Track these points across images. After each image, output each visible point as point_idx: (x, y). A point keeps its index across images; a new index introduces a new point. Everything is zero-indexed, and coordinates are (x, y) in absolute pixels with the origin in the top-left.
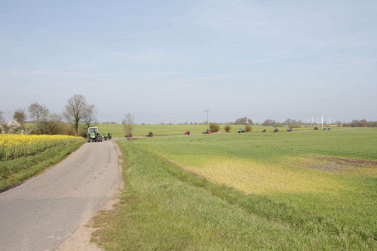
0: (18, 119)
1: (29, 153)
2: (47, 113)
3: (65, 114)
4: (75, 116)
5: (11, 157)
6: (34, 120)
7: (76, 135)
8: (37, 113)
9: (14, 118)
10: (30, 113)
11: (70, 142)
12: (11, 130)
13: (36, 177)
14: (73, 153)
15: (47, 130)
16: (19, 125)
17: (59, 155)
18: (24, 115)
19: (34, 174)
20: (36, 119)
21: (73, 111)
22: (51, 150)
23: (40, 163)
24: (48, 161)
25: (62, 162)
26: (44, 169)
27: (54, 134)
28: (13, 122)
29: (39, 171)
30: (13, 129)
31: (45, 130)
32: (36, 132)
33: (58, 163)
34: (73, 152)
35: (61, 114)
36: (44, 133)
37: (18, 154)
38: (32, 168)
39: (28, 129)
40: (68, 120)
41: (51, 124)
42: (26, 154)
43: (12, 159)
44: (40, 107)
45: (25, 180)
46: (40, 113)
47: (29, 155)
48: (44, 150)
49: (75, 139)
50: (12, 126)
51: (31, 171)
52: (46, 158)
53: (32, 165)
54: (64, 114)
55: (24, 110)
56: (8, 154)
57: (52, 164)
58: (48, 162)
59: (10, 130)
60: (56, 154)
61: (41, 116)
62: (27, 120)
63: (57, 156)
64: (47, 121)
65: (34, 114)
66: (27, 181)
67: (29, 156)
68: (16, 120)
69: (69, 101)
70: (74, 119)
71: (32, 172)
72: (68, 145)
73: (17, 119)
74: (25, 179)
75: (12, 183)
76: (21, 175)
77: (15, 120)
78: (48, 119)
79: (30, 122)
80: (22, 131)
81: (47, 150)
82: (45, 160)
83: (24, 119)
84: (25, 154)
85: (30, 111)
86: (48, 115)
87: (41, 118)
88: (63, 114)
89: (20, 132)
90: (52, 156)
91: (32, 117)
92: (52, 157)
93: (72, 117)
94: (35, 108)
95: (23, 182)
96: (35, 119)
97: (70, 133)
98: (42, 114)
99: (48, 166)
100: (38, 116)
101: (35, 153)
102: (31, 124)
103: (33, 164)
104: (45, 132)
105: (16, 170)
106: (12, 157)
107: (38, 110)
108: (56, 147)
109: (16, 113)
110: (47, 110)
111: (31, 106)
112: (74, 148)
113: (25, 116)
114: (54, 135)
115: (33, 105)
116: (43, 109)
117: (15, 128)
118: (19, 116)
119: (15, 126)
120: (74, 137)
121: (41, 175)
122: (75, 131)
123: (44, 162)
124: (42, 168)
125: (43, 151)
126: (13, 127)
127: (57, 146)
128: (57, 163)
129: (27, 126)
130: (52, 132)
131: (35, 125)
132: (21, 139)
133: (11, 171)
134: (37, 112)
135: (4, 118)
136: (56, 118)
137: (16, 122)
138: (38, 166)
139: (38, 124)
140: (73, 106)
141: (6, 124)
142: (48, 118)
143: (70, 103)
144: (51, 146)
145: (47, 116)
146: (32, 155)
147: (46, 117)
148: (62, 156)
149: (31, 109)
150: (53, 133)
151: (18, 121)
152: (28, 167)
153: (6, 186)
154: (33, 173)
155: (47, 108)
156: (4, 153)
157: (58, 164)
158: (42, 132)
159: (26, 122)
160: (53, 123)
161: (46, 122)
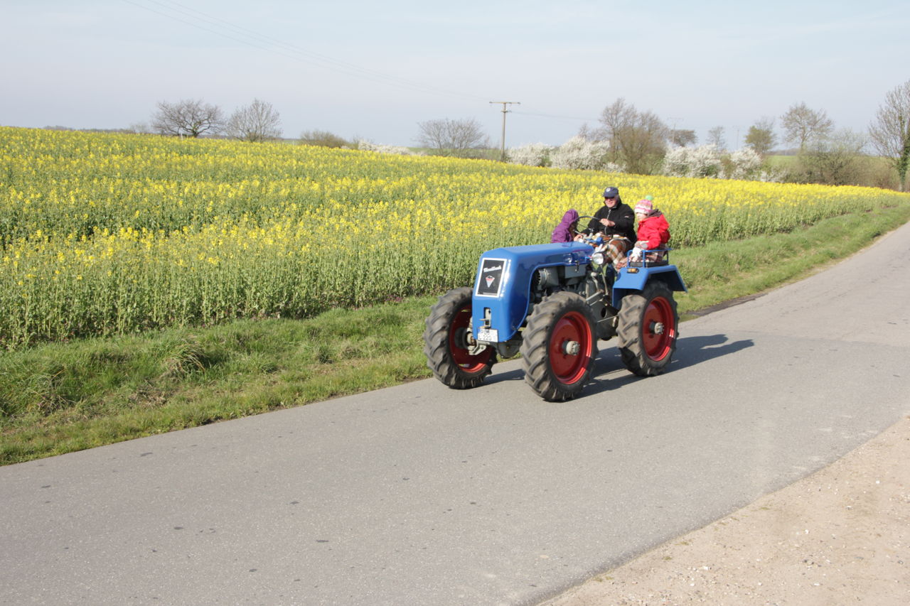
0: (757, 145)
1: (778, 228)
2: (827, 131)
3: (876, 133)
4: (902, 138)
5: (737, 233)
6: (793, 147)
7: (900, 188)
8: (802, 130)
9: (746, 142)
10: (786, 129)
11: (883, 206)
12: (739, 170)
13: (793, 285)
14: (889, 234)
15: (824, 173)
16: (757, 159)
17: (851, 236)
18: (771, 135)
19: (788, 278)
20: (798, 147)
21: (899, 125)
22: (832, 223)
23: (803, 253)
24: (822, 249)
25: (858, 254)
26: (812, 267)
27: (840, 183)
28: (745, 151)
29: (800, 271)
30: (744, 170)
31: (819, 173)
32: (796, 178)
33: (847, 256)
34: (890, 230)
35: (866, 132)
36: (815, 180)
37: (753, 227)
38: (783, 264)
39: (777, 171)
40: (881, 149)
41: (836, 158)
42: (773, 229)
43: (740, 237)
44: (810, 115)
45: (766, 290)
46: (809, 129)
47: (777, 230)
48: (814, 221)
49: (895, 197)
50: (742, 161)
51: (780, 270)
52: (818, 242)
53: (783, 256)
54: (873, 132)
55: (772, 124)
56: (732, 226)
57: (833, 256)
58: (824, 252)
59: (737, 171)
60: (844, 233)
61: (811, 137)
62: (775, 149)
63: (847, 237)
64: (826, 149)
65: (795, 132)
66: (770, 291)
67: (777, 234)
68: (752, 148)
69: (892, 96)
70: (899, 145)
71: (783, 273)
72: (876, 211)
73: (754, 145)
74: (768, 286)
75: (738, 293)
76: (757, 276)
77: (750, 146)
78: (830, 146)
79: (783, 153)
80: (764, 174)
81: (823, 222)
82: (816, 245)
83: (769, 145)
84: (768, 227)
85: (787, 125)
86: (830, 135)
87: (811, 143)
88: (871, 132)
89: (759, 175)
90: (833, 237)
91: (790, 139)
92: (831, 240)
93: (894, 142)
94: (800, 118)
95: (761, 292)
96: (796, 145)
97: (883, 183)
98: (813, 132)
99: (822, 262)
100: (804, 138)
101: (793, 227)
102: (786, 158)
103: (787, 254)
104: (816, 178)
105: (747, 263)
106: (739, 233)
107: (805, 122)
108: (845, 215)
109: (753, 129)
110: (829, 123)
111: (788, 112)
112: (891, 220)
113: (771, 137)
114: (841, 187)
115: (796, 111)
116: (817, 119)
117: (748, 166)
118: (759, 139)
119: (749, 161)
120: (895, 192)
121: (803, 281)
122: (898, 178)
123: (812, 251)
124: (807, 266)
125: (812, 225)
126: (744, 164)
127: (848, 213)
128: (844, 255)
129: (776, 161)
130: (835, 179)
131: (796, 158)
132: (761, 190)
133: (737, 266)
134: (803, 128)
135: (724, 143)
136: (851, 143)
137: (751, 152)
138: (796, 259)
139: (803, 157)
140: (901, 110)
141: (730, 156)
142: (829, 143)
143: (894, 102)
144: (832, 212)
145: (825, 137)
146: (784, 231)
147: (823, 142)
148: (859, 239)
149: (788, 119)
150: (839, 181)
151: (756, 149)
152: (775, 259)
153: (725, 298)
154: (785, 274)
155: (828, 117)
156: (724, 223)
157: (847, 259)
158: (811, 178)
159: (773, 153)
160: (839, 155)
161: (824, 152)
